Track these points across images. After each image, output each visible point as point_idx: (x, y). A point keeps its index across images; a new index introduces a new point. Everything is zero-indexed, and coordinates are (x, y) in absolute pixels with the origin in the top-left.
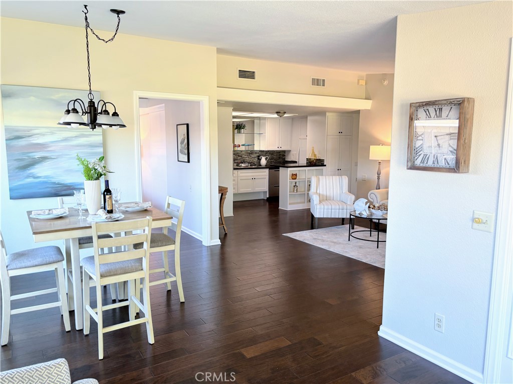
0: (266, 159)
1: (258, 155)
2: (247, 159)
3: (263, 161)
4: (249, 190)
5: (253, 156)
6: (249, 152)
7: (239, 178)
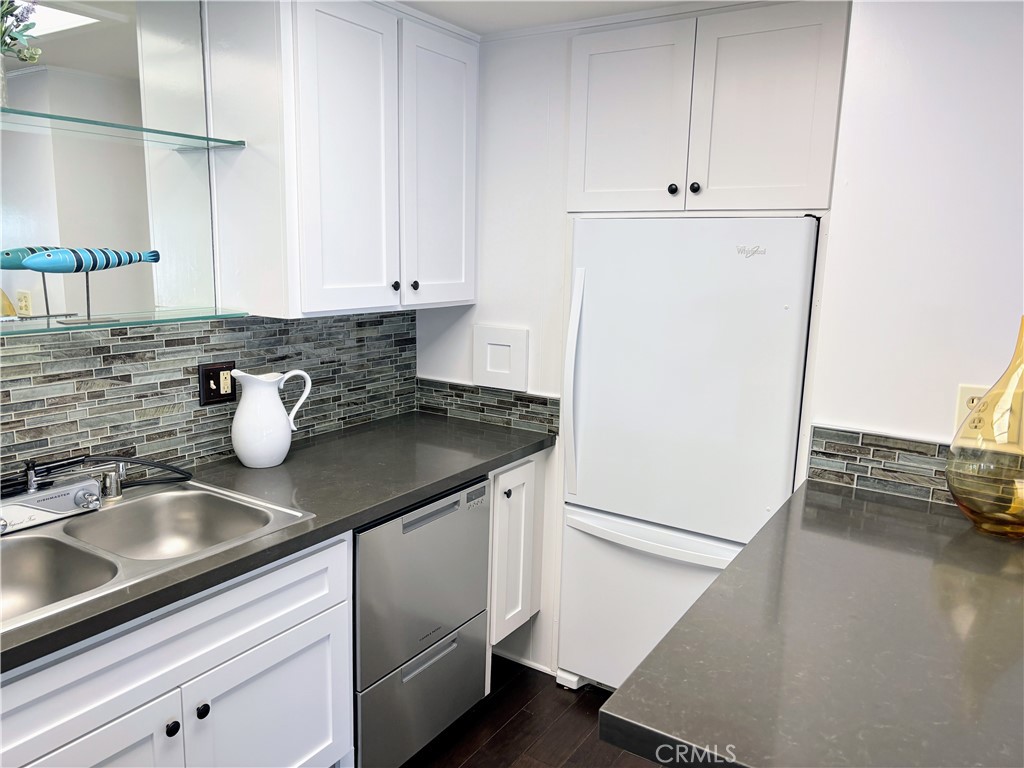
3: (263, 422)
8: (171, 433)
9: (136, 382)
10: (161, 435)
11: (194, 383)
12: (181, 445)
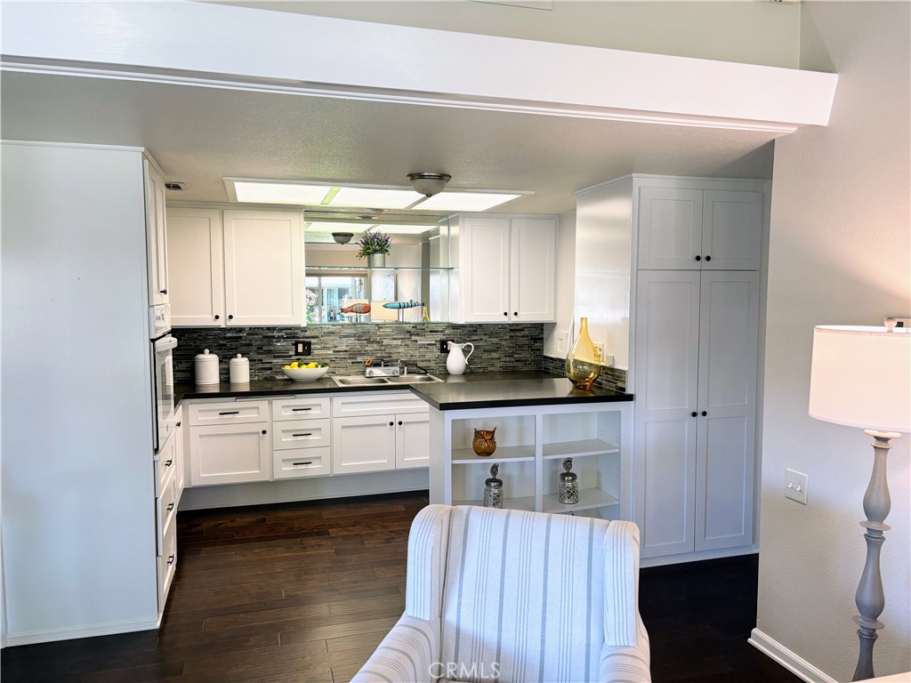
0: (465, 352)
1: (440, 337)
2: (401, 350)
3: (456, 359)
4: (381, 463)
5: (421, 341)
6: (408, 327)
7: (338, 423)
8: (429, 361)
9: (419, 342)
10: (426, 361)
11: (438, 345)
12: (432, 364)
